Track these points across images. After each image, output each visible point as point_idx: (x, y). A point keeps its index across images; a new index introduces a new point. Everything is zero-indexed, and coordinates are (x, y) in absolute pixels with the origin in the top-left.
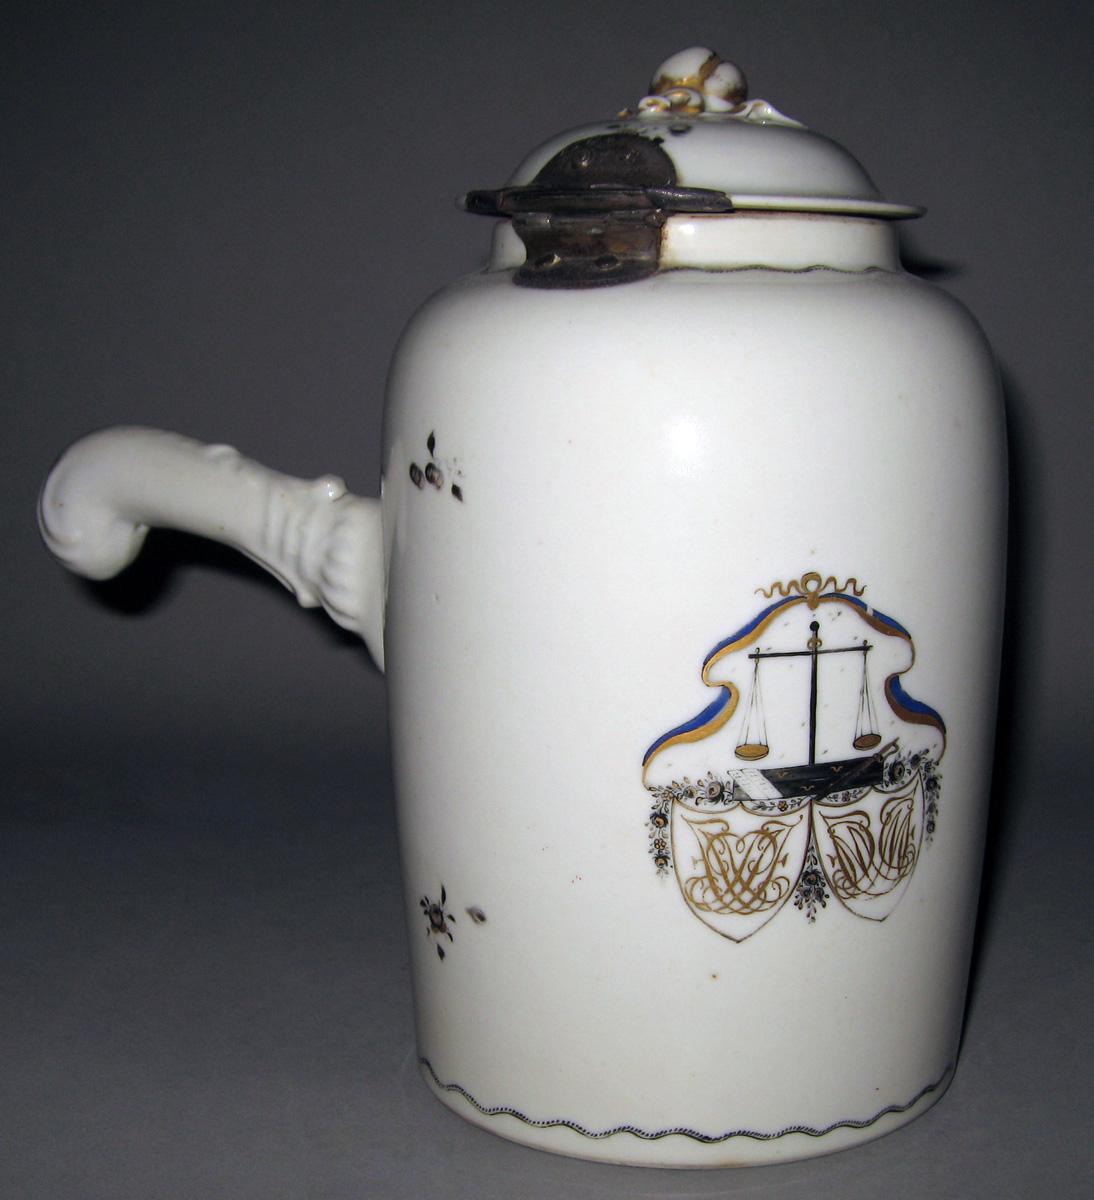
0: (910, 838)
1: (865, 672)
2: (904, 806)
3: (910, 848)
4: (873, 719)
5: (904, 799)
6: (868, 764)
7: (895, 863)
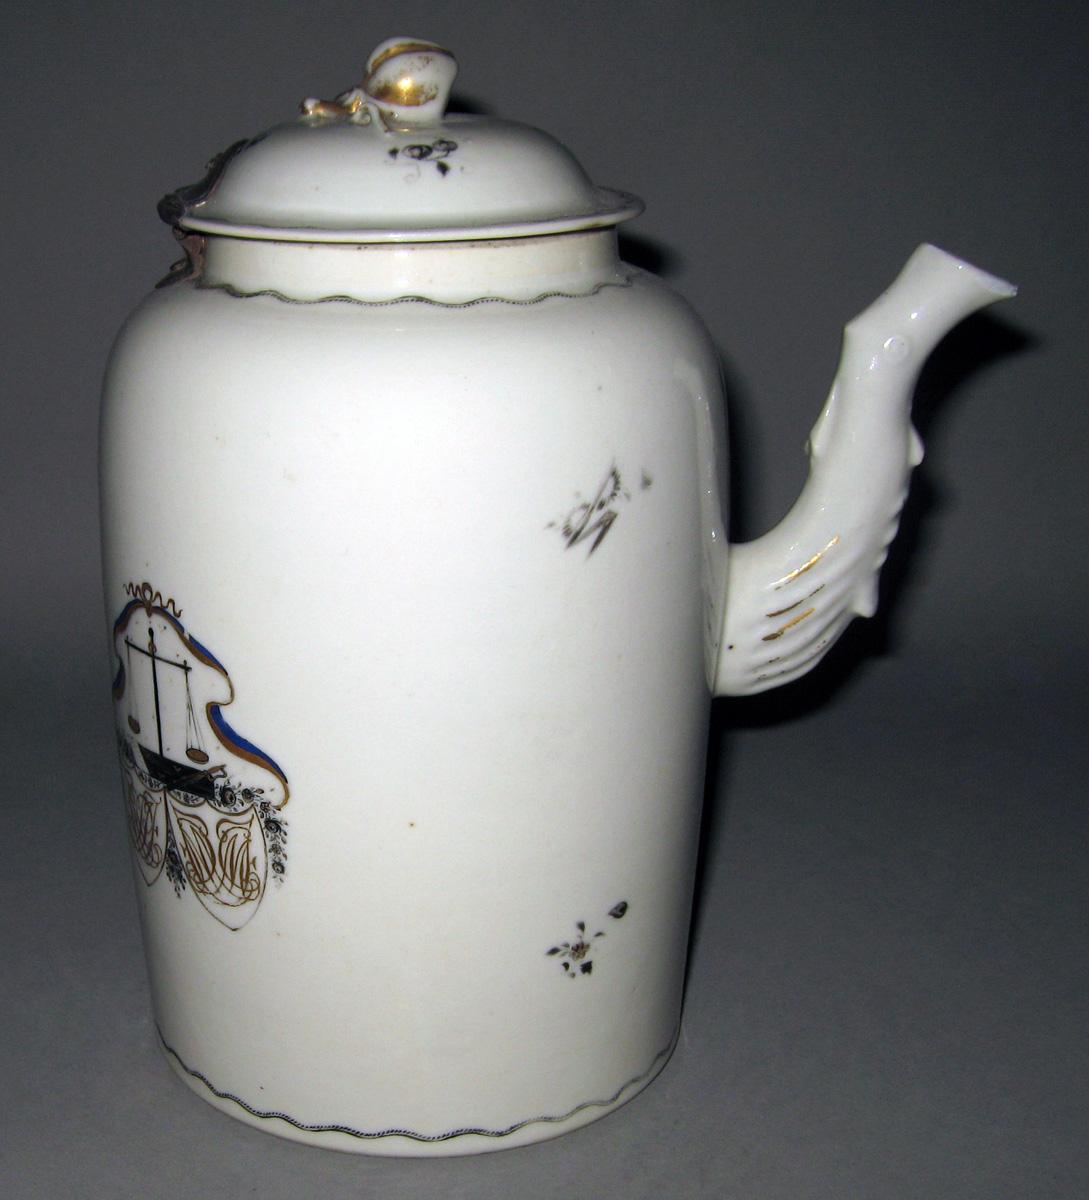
0: (251, 867)
1: (188, 690)
2: (241, 833)
3: (252, 877)
4: (200, 737)
5: (239, 826)
6: (201, 777)
7: (237, 881)
